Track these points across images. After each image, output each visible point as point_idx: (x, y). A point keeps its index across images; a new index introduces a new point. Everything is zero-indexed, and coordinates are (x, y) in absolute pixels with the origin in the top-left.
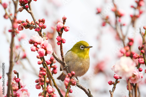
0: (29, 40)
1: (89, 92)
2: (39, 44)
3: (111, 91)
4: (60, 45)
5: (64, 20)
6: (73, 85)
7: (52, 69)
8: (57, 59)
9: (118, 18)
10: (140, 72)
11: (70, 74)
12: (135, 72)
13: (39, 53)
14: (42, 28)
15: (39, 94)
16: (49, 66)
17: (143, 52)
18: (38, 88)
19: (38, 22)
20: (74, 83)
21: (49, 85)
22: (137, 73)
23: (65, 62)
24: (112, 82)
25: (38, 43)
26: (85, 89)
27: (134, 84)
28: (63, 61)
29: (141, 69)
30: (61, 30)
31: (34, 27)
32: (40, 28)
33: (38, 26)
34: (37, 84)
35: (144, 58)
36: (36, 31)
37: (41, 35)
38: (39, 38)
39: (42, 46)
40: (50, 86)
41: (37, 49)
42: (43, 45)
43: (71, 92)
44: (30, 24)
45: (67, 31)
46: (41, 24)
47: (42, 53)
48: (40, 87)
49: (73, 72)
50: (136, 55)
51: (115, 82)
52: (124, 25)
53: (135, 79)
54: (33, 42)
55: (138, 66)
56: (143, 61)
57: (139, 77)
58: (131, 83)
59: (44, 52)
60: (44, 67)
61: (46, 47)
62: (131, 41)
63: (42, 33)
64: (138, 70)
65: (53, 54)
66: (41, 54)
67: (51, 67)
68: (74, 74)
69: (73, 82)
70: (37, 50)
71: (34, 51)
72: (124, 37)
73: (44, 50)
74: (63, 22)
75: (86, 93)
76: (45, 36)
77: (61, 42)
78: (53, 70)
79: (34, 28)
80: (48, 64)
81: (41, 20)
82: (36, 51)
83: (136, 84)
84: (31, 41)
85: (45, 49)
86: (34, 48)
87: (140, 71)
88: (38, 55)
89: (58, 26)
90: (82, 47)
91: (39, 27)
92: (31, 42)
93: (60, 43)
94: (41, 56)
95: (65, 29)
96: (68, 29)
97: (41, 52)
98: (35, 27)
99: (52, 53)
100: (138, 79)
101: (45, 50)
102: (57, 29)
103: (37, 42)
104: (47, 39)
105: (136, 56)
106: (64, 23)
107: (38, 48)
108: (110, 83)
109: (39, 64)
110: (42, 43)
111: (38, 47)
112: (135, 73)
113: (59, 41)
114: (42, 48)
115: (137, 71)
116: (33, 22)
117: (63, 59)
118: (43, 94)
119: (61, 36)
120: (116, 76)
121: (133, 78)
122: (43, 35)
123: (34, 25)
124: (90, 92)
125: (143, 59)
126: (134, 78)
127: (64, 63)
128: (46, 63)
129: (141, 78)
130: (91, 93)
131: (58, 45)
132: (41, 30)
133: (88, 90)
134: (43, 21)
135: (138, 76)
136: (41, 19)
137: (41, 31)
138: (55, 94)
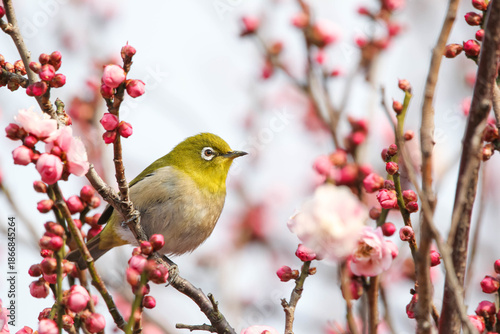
0: (7, 125)
1: (211, 306)
2: (43, 139)
3: (288, 301)
4: (112, 145)
5: (127, 57)
6: (157, 283)
7: (86, 228)
8: (102, 193)
9: (315, 52)
10: (386, 238)
11: (148, 243)
12: (371, 238)
13: (40, 172)
14: (50, 86)
15: (41, 314)
16: (77, 216)
17: (394, 168)
18: (38, 292)
19: (38, 65)
20: (163, 274)
21: (77, 282)
22: (376, 240)
23: (129, 202)
24: (290, 270)
25: (38, 136)
26: (200, 295)
27: (368, 279)
28: (125, 199)
29: (391, 228)
30: (116, 92)
31: (23, 80)
32: (45, 85)
33: (37, 78)
34: (37, 279)
35: (397, 190)
36: (30, 93)
37: (46, 109)
38: (42, 118)
39: (50, 146)
40: (79, 287)
41: (36, 157)
42: (55, 143)
43: (151, 306)
44: (9, 70)
45: (138, 94)
46: (48, 71)
47: (51, 170)
48: (45, 290)
49: (159, 238)
50: (374, 179)
51: (300, 272)
52: (335, 74)
53: (370, 262)
54: (22, 133)
55: (381, 219)
56: (395, 199)
57: (384, 255)
58: (357, 273)
59: (59, 166)
60: (60, 222)
61: (66, 150)
62: (359, 128)
63: (52, 101)
64: (380, 229)
65: (89, 175)
66: (48, 174)
67: (83, 220)
68: (160, 243)
69: (158, 272)
70: (35, 161)
71: (25, 163)
72: (336, 115)
73: (57, 160)
74: (122, 64)
75: (204, 308)
76: (60, 112)
77: (117, 133)
78: (90, 231)
79: (24, 87)
80: (73, 212)
81: (48, 58)
82: (32, 165)
83: (373, 279)
84: (14, 130)
85: (62, 156)
86: (25, 153)
87: (388, 233)
88: (38, 177)
89: (105, 79)
90: (208, 153)
91: (39, 80)
92: (16, 133)
93: (113, 138)
94: (49, 184)
95: (132, 88)
96: (139, 87)
97: (49, 167)
98: (28, 81)
99: (86, 172)
100: (379, 260)
101: (62, 160)
102: (102, 89)
103: (34, 132)
104: (68, 124)
105: (372, 182)
106: (126, 69)
107: (39, 154)
108: (285, 276)
109: (43, 210)
110: (53, 135)
111: (37, 149)
112: (369, 242)
113: (108, 131)
114: (52, 152)
115: (377, 234)
116: (21, 65)
117: (123, 192)
118: (53, 314)
119: (117, 114)
120: (302, 249)
121: (363, 259)
122: (54, 108)
123: (23, 73)
124: (215, 306)
125: (394, 192)
126: (367, 259)
127: (126, 205)
128: (64, 205)
129: (390, 257)
130: (219, 308)
131: (108, 142)
132: (48, 90)
133: (211, 297)
134: (55, 61)
135: (379, 250)
136: (48, 53)
137: (47, 95)
138: (97, 316)
